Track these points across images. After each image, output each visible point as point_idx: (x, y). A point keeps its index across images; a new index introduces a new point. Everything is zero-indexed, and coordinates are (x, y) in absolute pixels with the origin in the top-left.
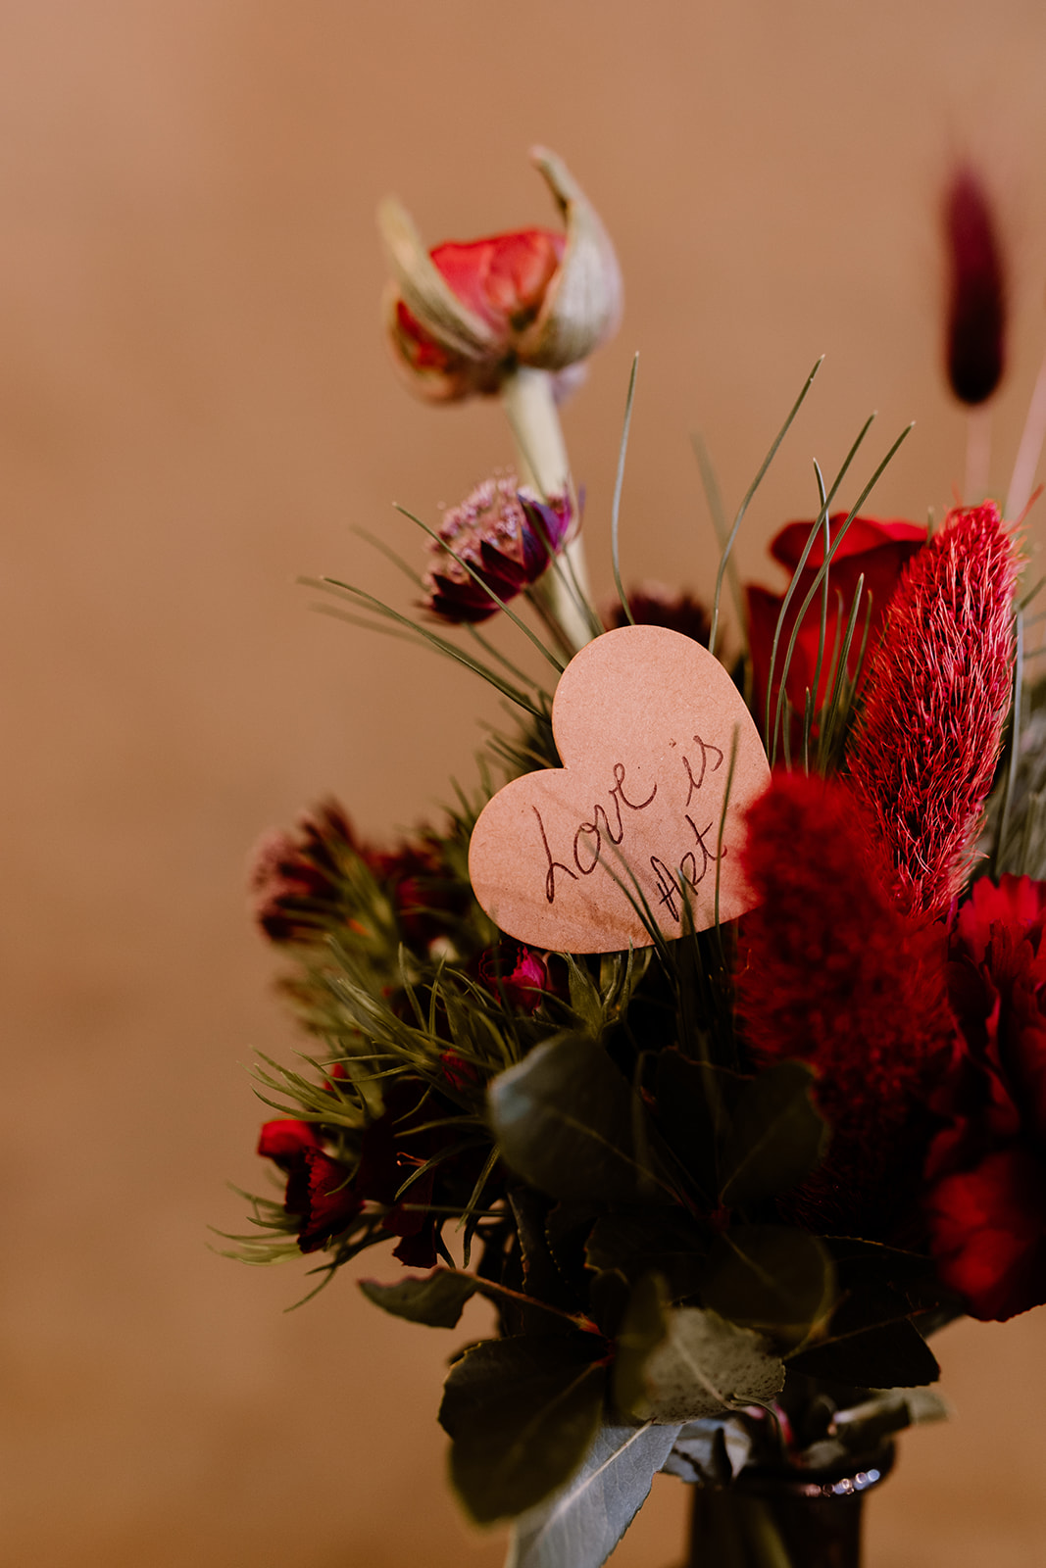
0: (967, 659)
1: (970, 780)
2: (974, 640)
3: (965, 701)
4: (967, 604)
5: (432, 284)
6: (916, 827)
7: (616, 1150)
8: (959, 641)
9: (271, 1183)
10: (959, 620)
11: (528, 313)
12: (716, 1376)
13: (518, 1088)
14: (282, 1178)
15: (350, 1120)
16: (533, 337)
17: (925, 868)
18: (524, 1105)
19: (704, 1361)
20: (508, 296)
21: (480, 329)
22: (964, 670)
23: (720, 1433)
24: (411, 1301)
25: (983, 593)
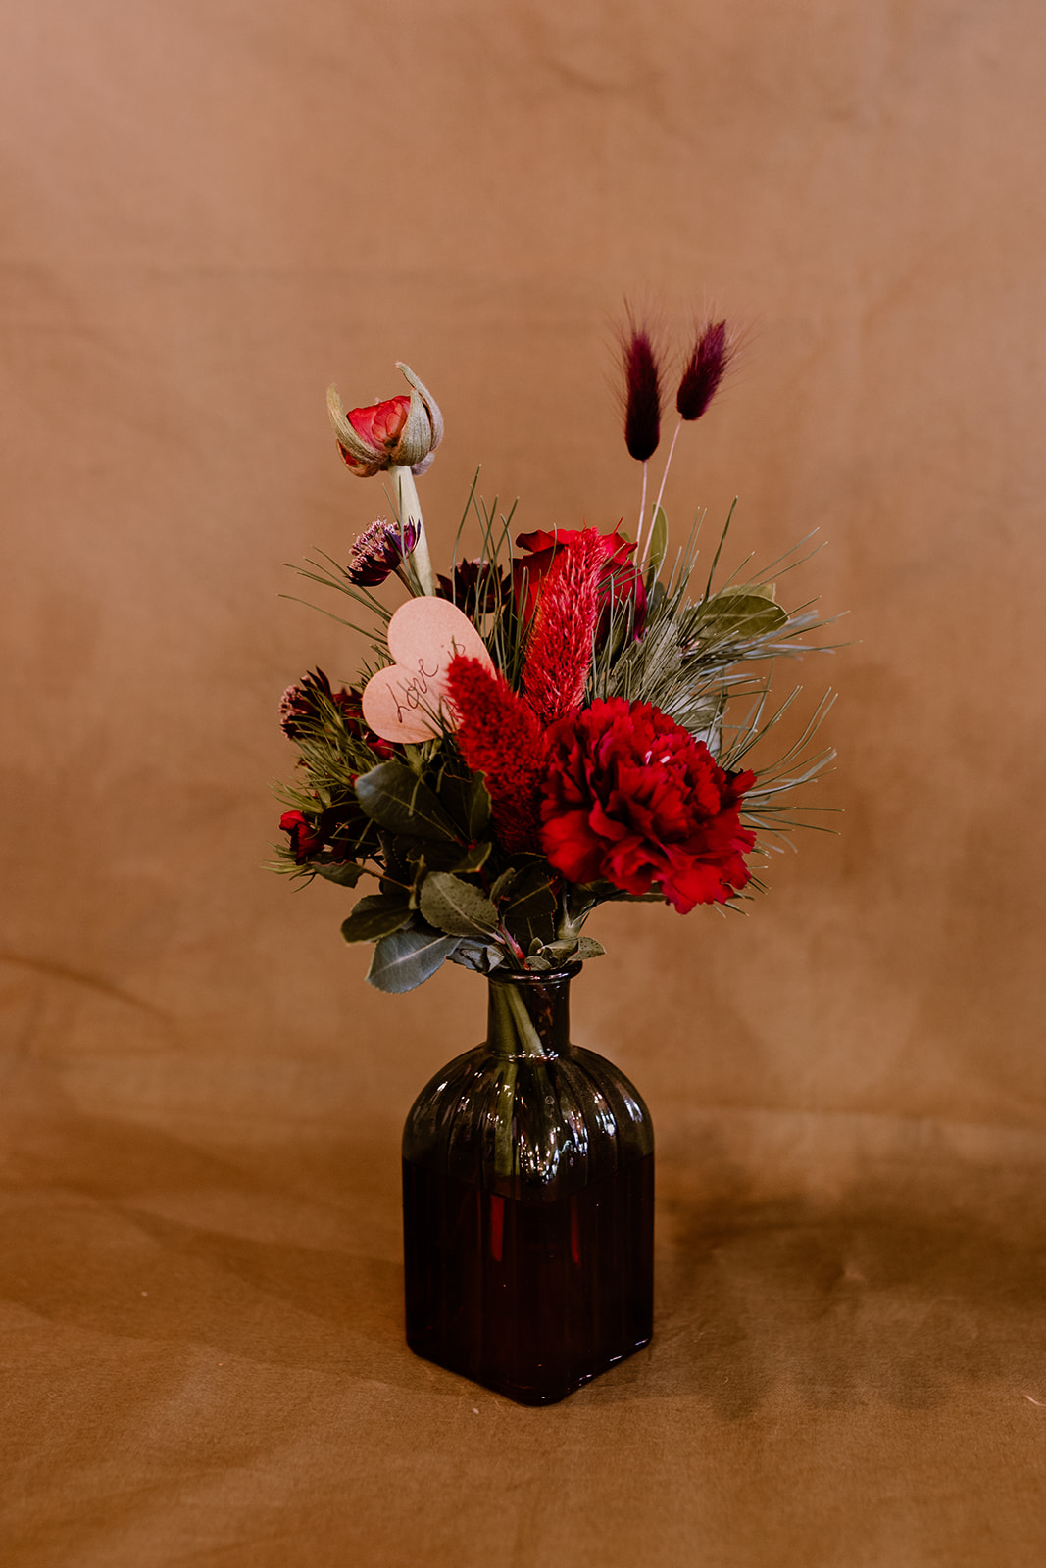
0: (571, 601)
1: (575, 653)
2: (575, 593)
3: (571, 619)
4: (572, 578)
5: (348, 430)
6: (553, 675)
7: (420, 814)
8: (566, 593)
9: (285, 839)
10: (569, 584)
11: (394, 441)
12: (461, 905)
13: (368, 782)
14: (290, 838)
15: (318, 810)
16: (396, 452)
17: (559, 694)
18: (371, 788)
19: (453, 897)
20: (383, 435)
21: (372, 450)
22: (569, 606)
23: (486, 949)
24: (334, 874)
25: (580, 571)
